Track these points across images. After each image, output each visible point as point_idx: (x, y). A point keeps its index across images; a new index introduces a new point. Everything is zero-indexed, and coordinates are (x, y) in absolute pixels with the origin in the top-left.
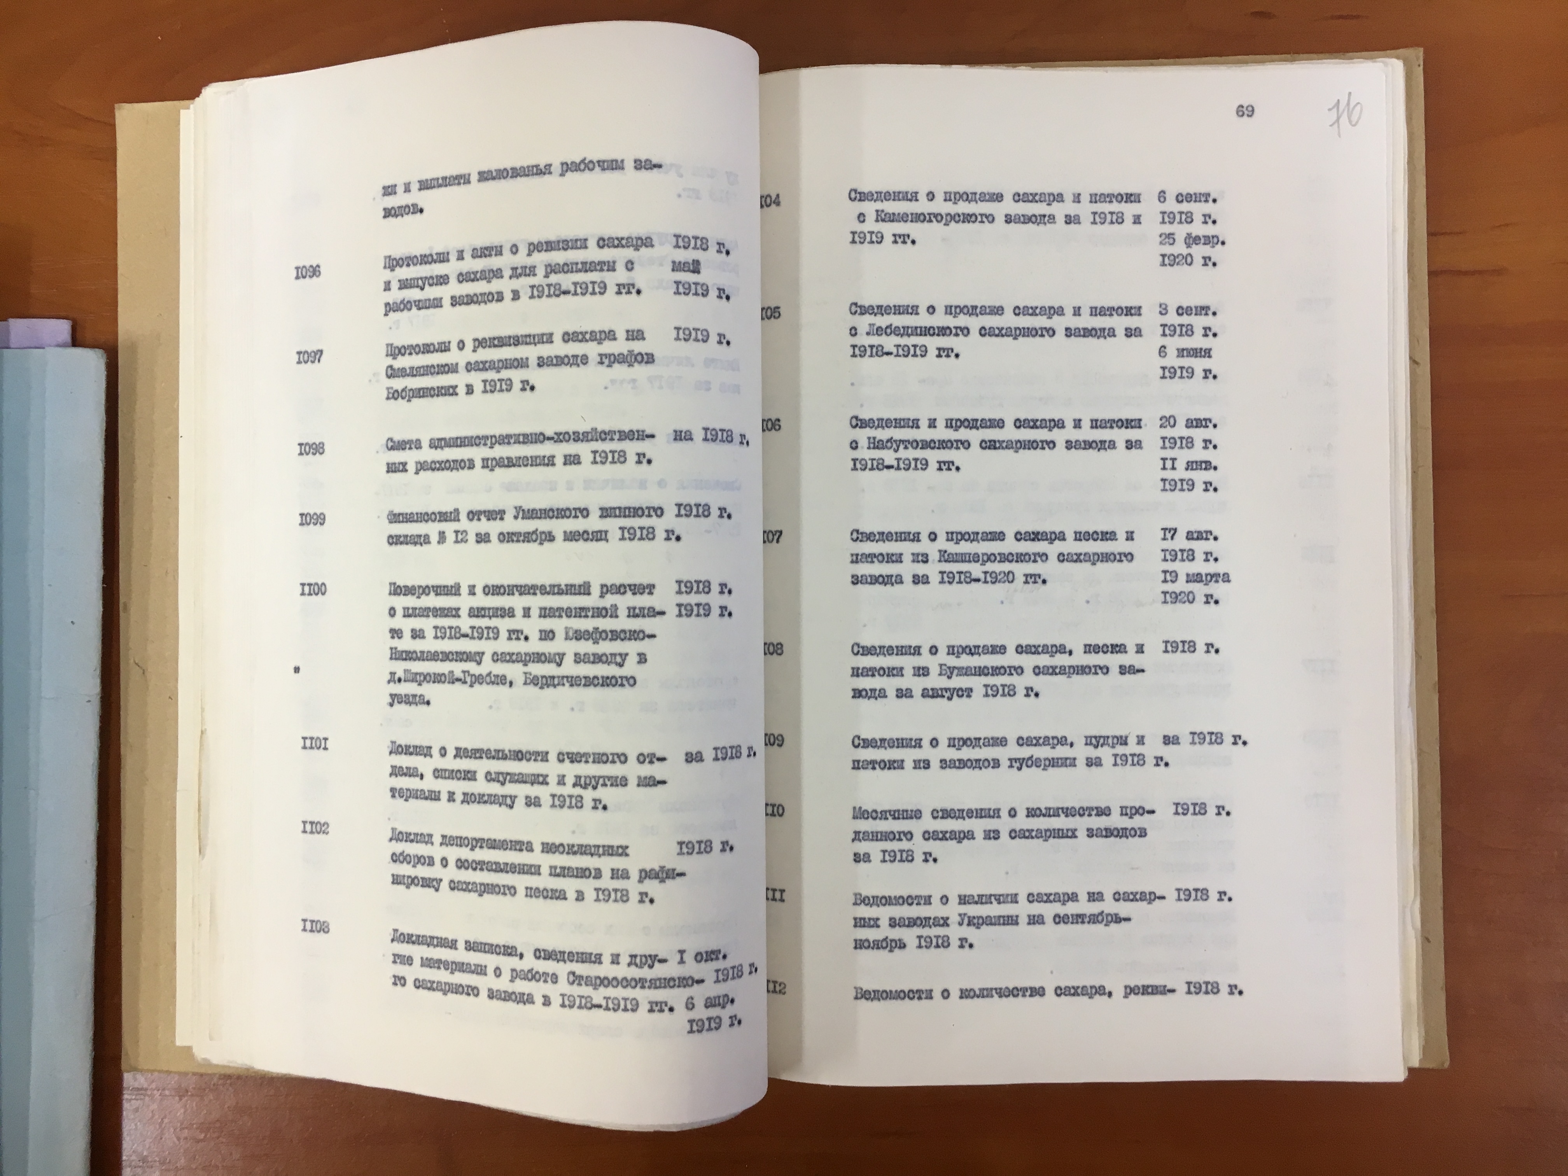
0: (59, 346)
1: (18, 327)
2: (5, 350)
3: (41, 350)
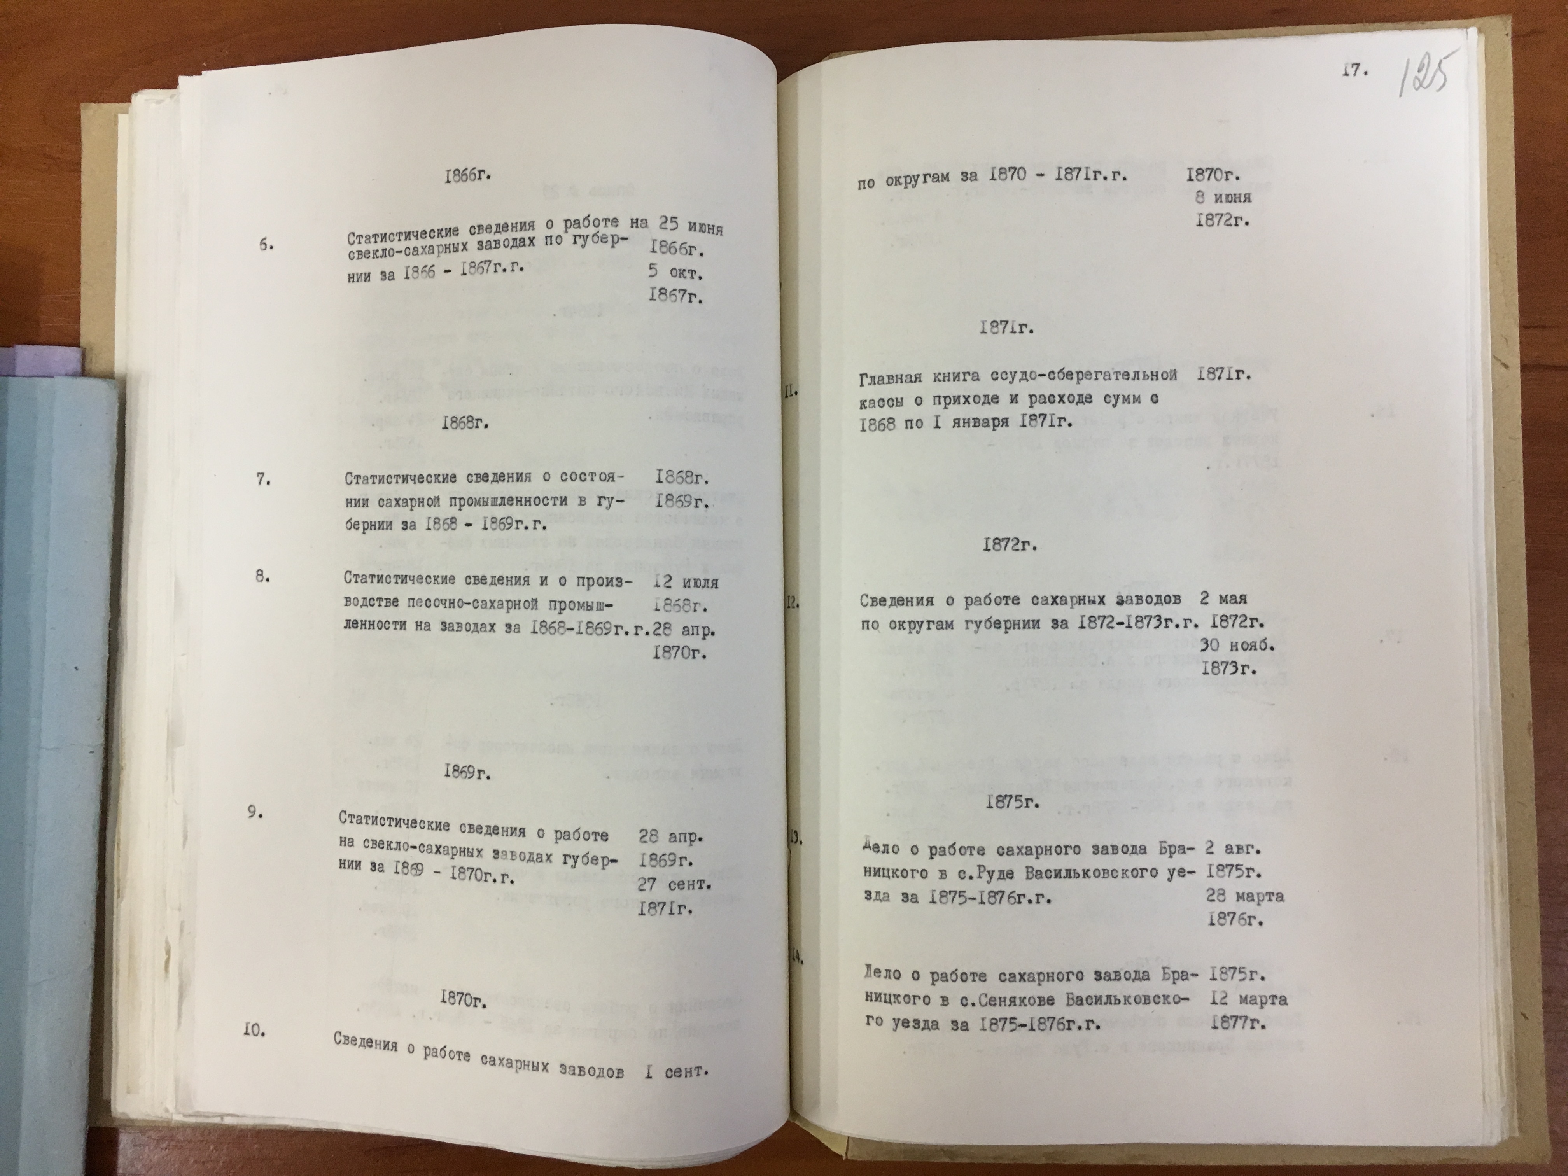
0: (66, 375)
1: (25, 354)
2: (10, 378)
3: (49, 380)
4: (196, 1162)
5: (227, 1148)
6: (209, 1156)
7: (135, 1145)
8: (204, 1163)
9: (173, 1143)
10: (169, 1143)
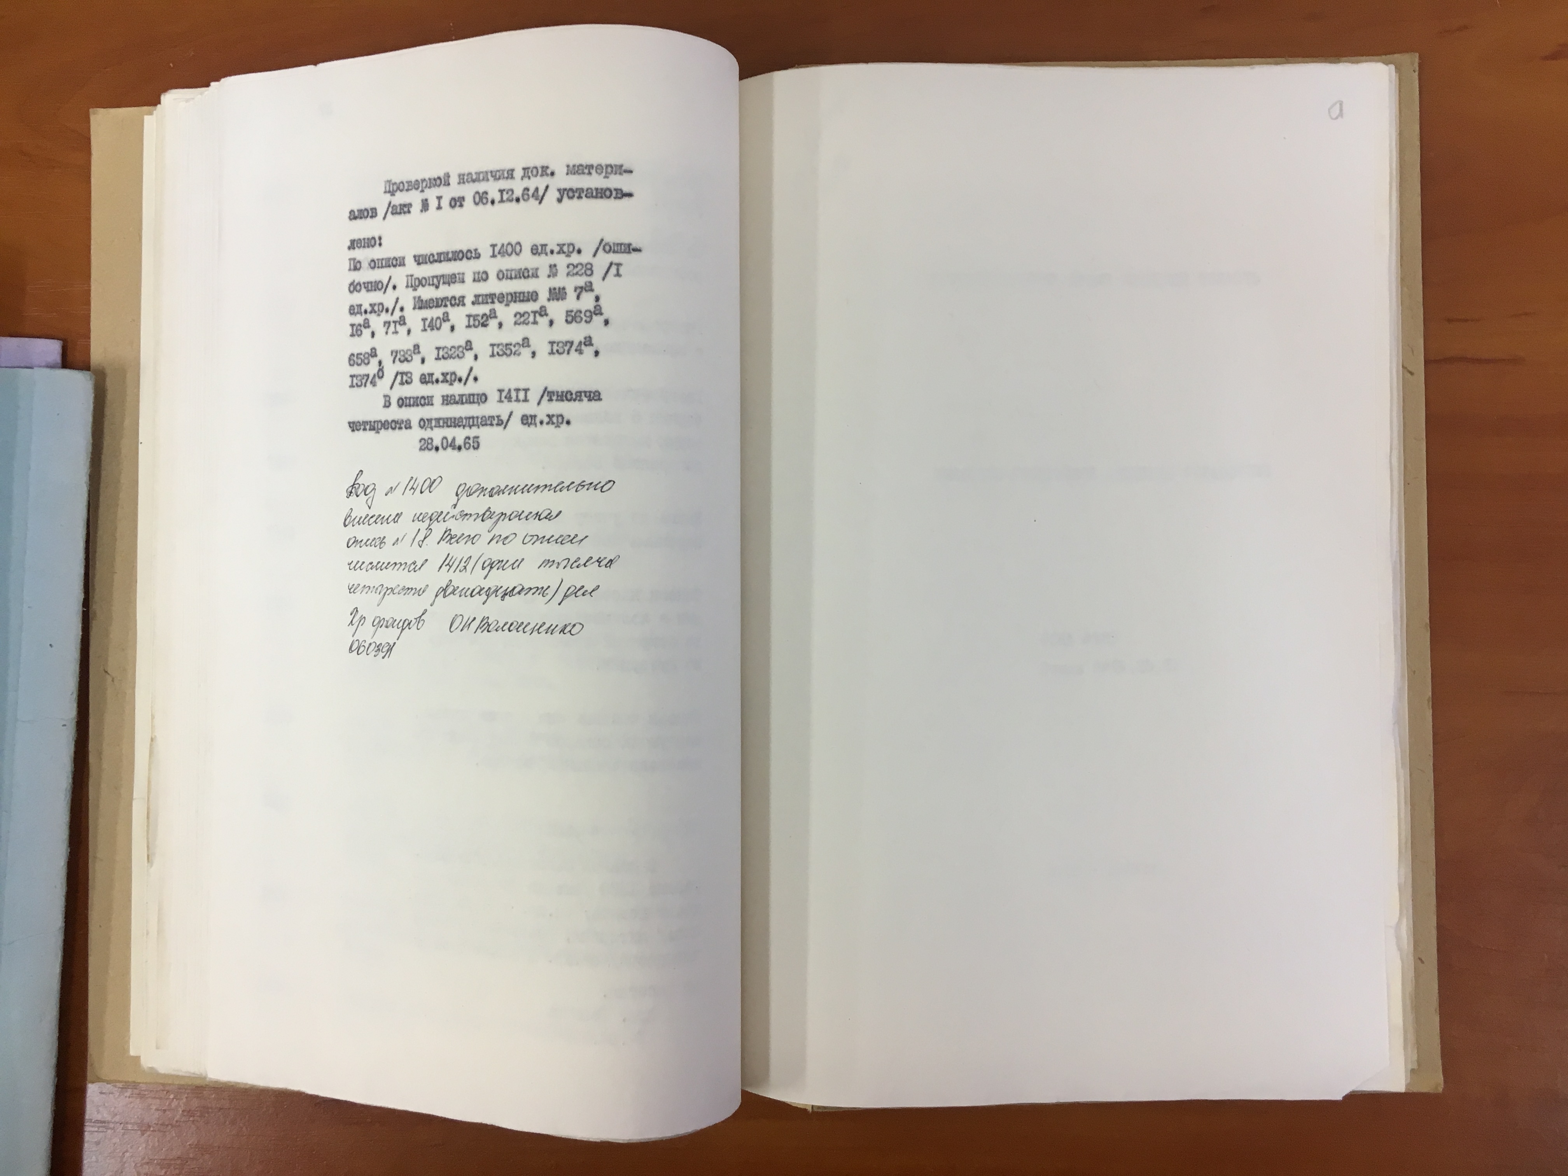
1: (10, 345)
3: (30, 370)
4: (157, 1110)
5: (186, 1098)
6: (170, 1104)
7: (101, 1093)
8: (165, 1111)
9: (136, 1091)
10: (132, 1091)
